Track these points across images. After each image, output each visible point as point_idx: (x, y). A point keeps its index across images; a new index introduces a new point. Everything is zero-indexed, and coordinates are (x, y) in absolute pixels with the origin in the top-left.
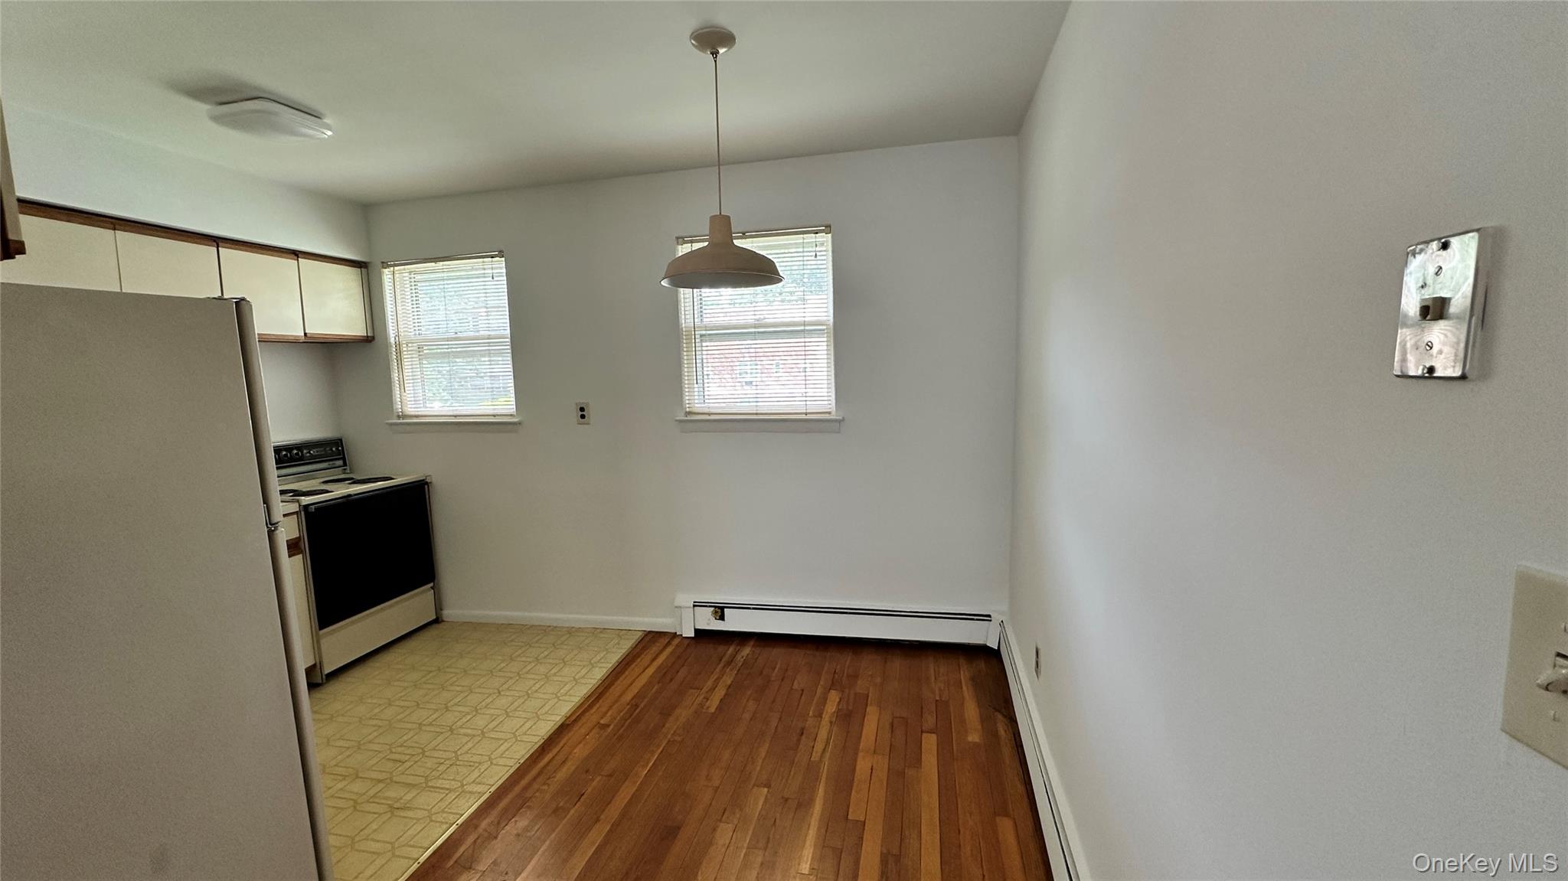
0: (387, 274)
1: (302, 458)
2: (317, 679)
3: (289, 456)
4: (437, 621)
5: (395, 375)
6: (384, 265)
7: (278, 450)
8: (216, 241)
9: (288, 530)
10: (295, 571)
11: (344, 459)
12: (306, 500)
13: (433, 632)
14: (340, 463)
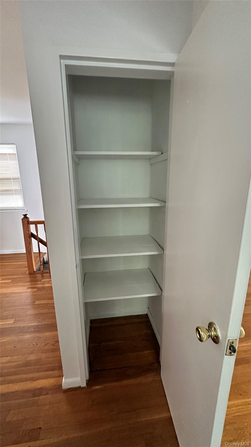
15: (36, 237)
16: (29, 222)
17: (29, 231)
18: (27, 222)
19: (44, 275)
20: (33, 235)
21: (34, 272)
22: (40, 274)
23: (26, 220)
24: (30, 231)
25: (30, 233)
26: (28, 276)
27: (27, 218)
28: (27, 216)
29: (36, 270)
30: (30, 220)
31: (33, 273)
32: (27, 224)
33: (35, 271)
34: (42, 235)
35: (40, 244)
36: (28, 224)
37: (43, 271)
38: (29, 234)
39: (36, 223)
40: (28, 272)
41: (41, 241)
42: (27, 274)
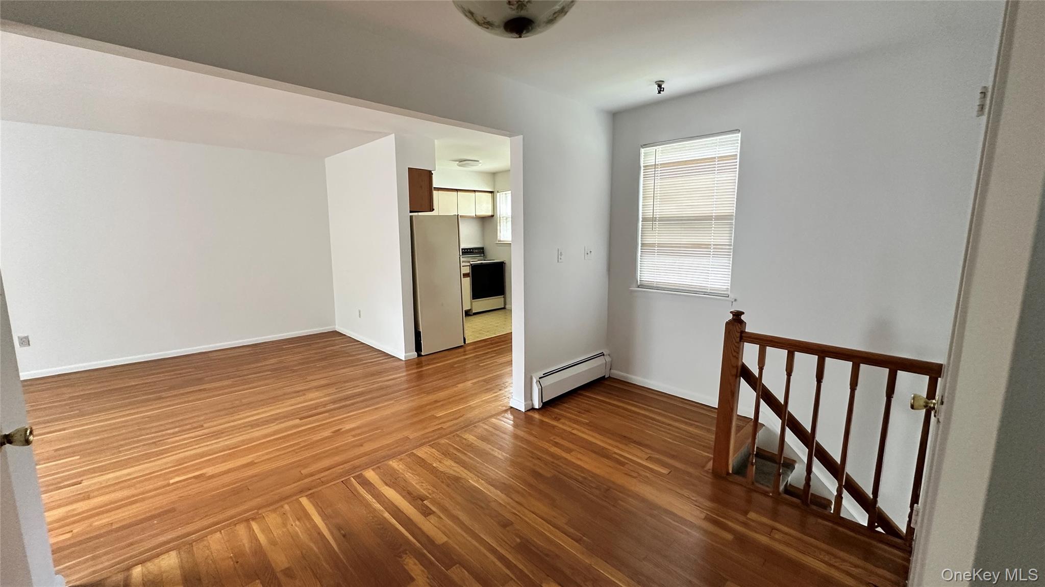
0: (498, 194)
1: (473, 252)
2: (468, 313)
3: (466, 252)
4: (504, 308)
5: (498, 228)
6: (498, 192)
7: (462, 249)
8: (457, 190)
9: (467, 270)
10: (467, 282)
11: (484, 254)
12: (472, 263)
13: (503, 310)
14: (483, 255)
15: (755, 382)
16: (743, 335)
17: (737, 358)
18: (738, 335)
19: (755, 496)
20: (745, 373)
21: (728, 474)
22: (745, 489)
23: (738, 327)
24: (740, 359)
25: (740, 364)
26: (709, 478)
27: (742, 323)
28: (743, 317)
29: (733, 470)
30: (747, 330)
31: (725, 476)
32: (738, 340)
33: (731, 472)
34: (774, 381)
35: (762, 403)
36: (740, 341)
37: (753, 483)
38: (737, 367)
39: (765, 342)
40: (710, 465)
41: (765, 395)
42: (707, 472)
